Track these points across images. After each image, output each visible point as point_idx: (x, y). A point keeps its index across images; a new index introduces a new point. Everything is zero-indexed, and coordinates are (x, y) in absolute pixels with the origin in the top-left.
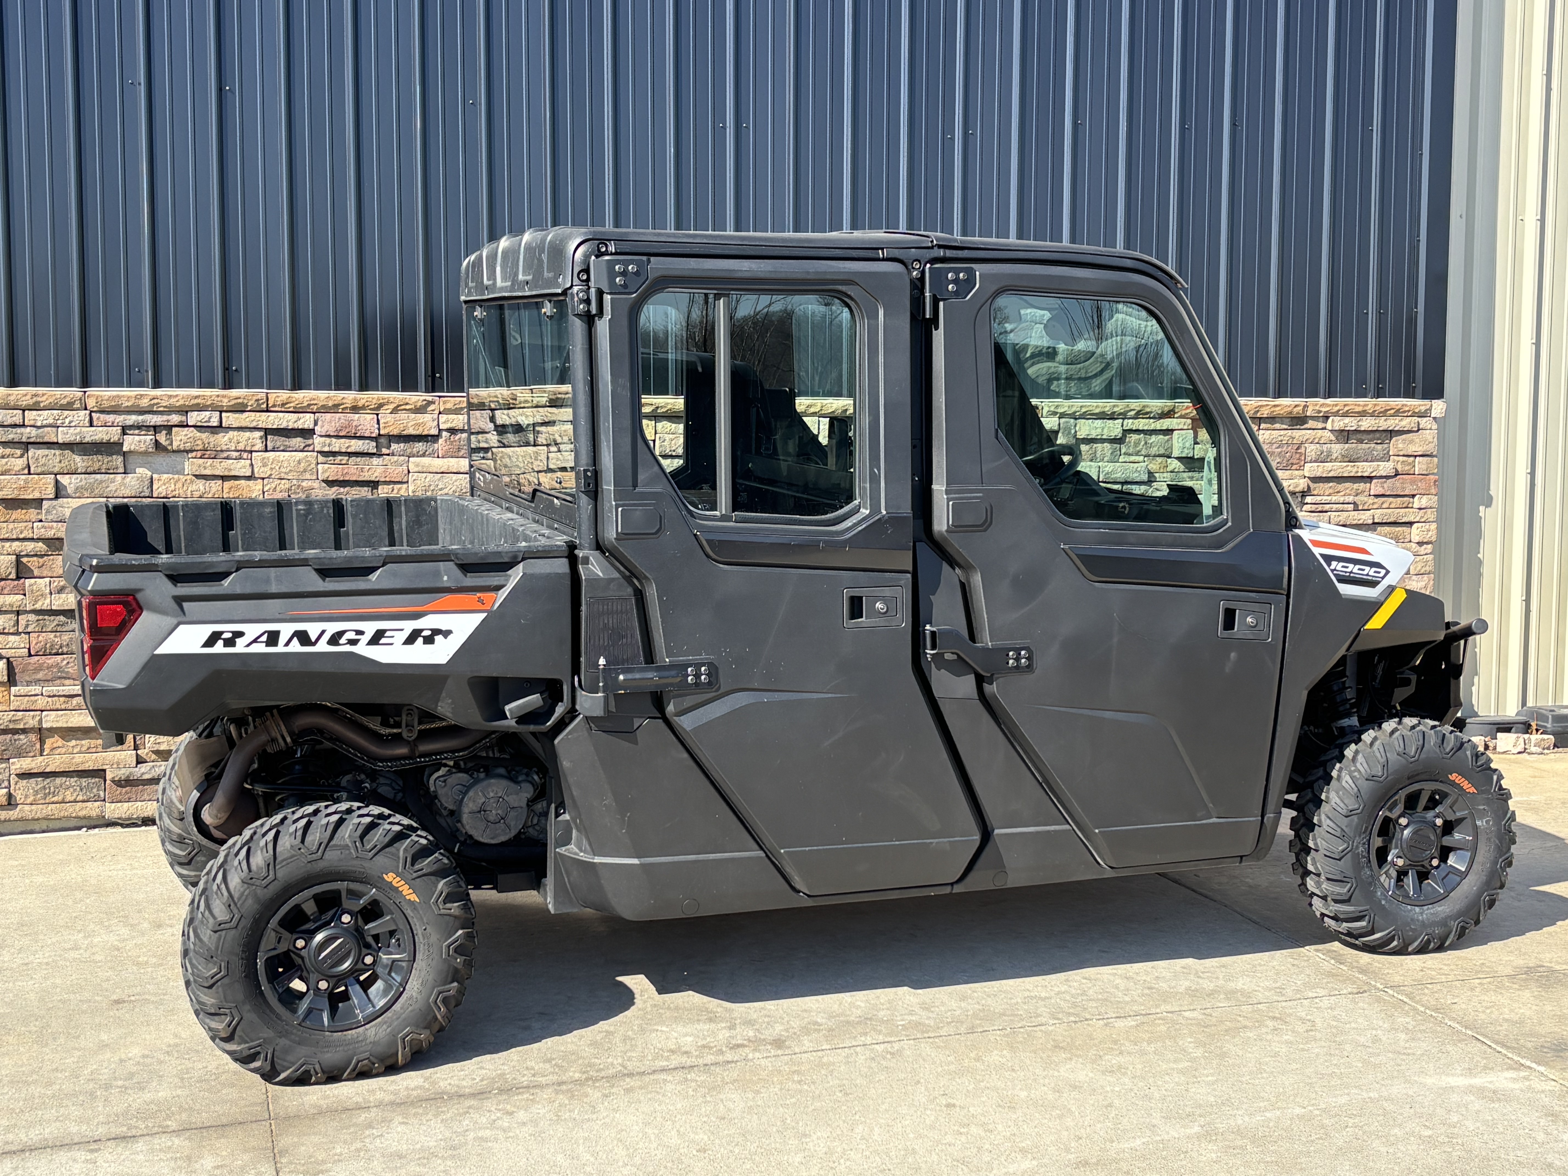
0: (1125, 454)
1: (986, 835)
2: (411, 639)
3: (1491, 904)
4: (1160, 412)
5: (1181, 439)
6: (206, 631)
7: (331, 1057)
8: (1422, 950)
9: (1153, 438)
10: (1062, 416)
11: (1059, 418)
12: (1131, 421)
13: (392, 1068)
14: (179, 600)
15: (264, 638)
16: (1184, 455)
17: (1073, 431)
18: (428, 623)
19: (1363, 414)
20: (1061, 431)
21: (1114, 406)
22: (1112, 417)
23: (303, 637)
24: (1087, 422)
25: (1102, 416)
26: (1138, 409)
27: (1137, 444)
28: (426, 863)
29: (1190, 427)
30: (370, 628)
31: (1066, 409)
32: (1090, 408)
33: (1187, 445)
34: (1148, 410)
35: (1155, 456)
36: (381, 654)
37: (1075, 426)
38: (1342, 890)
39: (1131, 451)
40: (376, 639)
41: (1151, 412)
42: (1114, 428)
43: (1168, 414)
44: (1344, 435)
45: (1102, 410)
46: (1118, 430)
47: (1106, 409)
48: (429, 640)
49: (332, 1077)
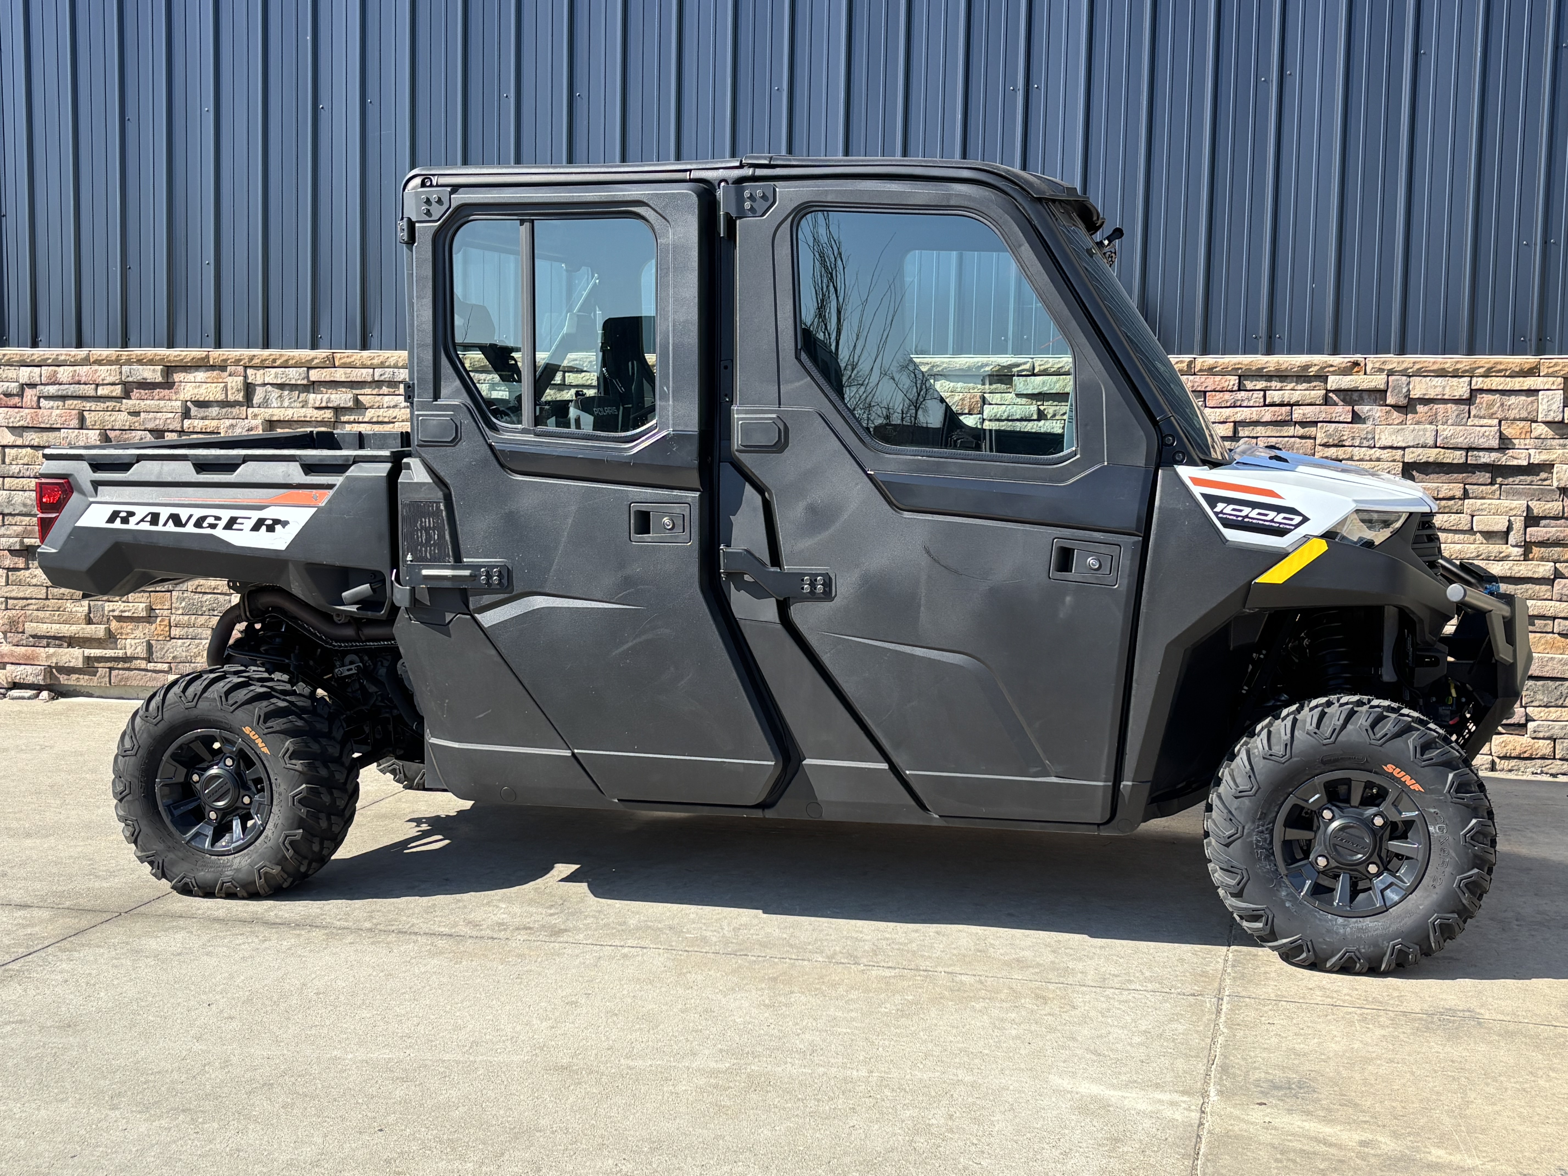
0: (1474, 416)
1: (796, 767)
2: (256, 528)
4: (1517, 369)
5: (1546, 400)
6: (109, 510)
7: (204, 875)
9: (1513, 399)
10: (1391, 373)
11: (1388, 376)
12: (1481, 379)
15: (149, 518)
16: (1549, 419)
17: (1404, 390)
18: (270, 514)
20: (1389, 390)
21: (1457, 362)
22: (1456, 374)
23: (176, 519)
24: (1424, 379)
25: (1442, 373)
26: (1487, 366)
27: (1490, 405)
28: (277, 724)
29: (1562, 386)
30: (226, 515)
31: (1395, 365)
32: (1426, 364)
33: (1554, 407)
34: (1502, 367)
35: (1515, 419)
36: (234, 538)
37: (1408, 384)
39: (1483, 412)
40: (230, 524)
41: (1506, 370)
42: (1460, 388)
43: (1532, 372)
45: (1442, 366)
46: (1464, 389)
47: (1446, 366)
48: (271, 529)
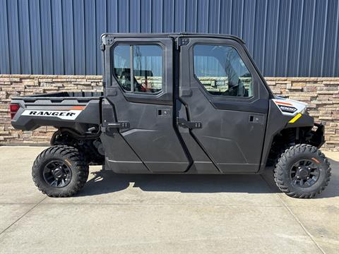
1: (192, 163)
2: (67, 115)
3: (323, 189)
5: (288, 85)
6: (30, 111)
8: (303, 198)
9: (282, 85)
12: (277, 81)
13: (68, 196)
14: (26, 105)
15: (40, 113)
18: (70, 112)
19: (331, 81)
21: (274, 79)
22: (273, 81)
23: (47, 113)
26: (279, 79)
27: (279, 86)
28: (73, 159)
29: (291, 83)
30: (60, 112)
35: (283, 89)
38: (282, 182)
39: (277, 87)
40: (61, 115)
41: (282, 80)
42: (274, 83)
43: (286, 80)
44: (326, 85)
47: (272, 79)
48: (71, 115)
49: (57, 196)
